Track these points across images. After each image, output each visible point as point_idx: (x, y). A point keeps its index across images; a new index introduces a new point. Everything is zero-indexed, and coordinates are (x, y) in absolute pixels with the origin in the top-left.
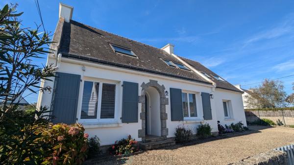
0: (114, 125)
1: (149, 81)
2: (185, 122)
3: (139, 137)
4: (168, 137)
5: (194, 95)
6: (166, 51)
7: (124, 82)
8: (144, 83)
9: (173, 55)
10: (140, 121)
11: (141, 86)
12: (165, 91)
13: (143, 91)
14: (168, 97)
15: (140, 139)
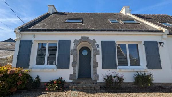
0: (51, 70)
1: (81, 38)
2: (118, 70)
3: (70, 79)
4: (98, 82)
5: (137, 45)
6: (123, 13)
7: (59, 41)
8: (76, 40)
9: (128, 14)
10: (71, 68)
11: (74, 42)
12: (96, 44)
13: (75, 46)
14: (100, 49)
15: (71, 81)
